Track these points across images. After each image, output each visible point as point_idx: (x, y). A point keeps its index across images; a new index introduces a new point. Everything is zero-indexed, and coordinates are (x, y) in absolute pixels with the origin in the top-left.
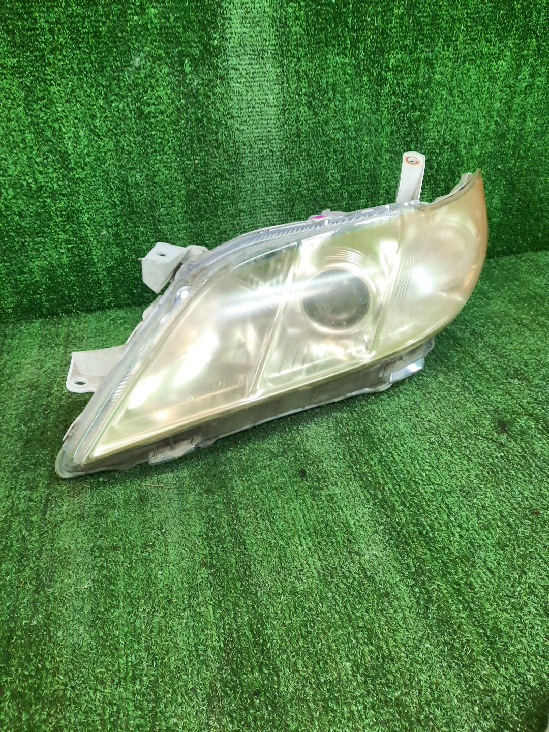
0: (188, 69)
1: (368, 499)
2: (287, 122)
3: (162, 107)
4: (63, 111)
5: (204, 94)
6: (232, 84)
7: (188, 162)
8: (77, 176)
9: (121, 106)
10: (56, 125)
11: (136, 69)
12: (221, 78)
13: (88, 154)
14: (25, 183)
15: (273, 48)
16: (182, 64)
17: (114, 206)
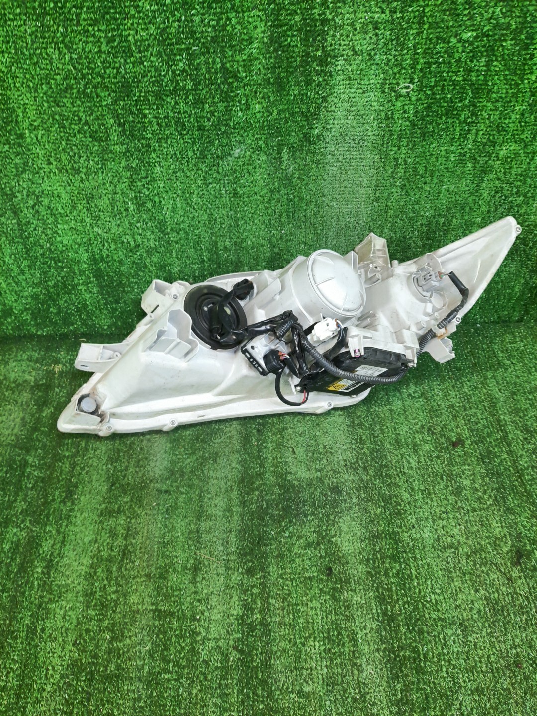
0: (285, 158)
1: (378, 613)
2: (377, 200)
3: (256, 189)
4: (164, 187)
5: (298, 178)
6: (327, 167)
7: (276, 232)
8: (172, 239)
9: (218, 187)
10: (157, 199)
11: (235, 158)
12: (318, 162)
13: (183, 222)
14: (126, 241)
15: (375, 138)
16: (280, 152)
17: (203, 261)
